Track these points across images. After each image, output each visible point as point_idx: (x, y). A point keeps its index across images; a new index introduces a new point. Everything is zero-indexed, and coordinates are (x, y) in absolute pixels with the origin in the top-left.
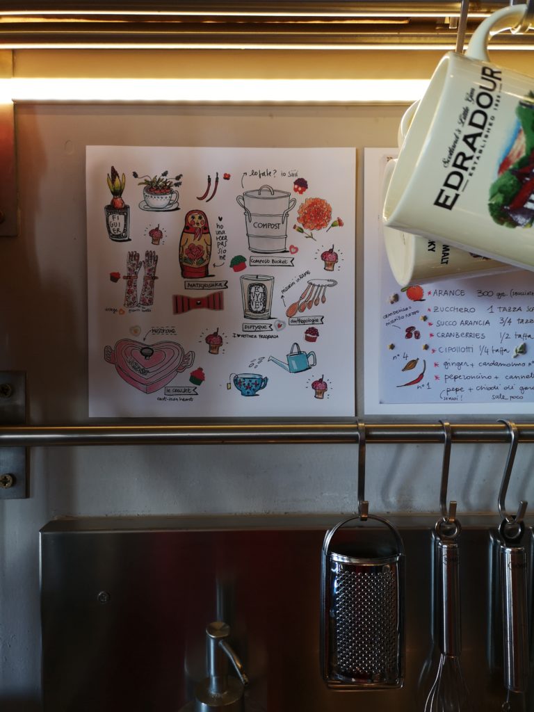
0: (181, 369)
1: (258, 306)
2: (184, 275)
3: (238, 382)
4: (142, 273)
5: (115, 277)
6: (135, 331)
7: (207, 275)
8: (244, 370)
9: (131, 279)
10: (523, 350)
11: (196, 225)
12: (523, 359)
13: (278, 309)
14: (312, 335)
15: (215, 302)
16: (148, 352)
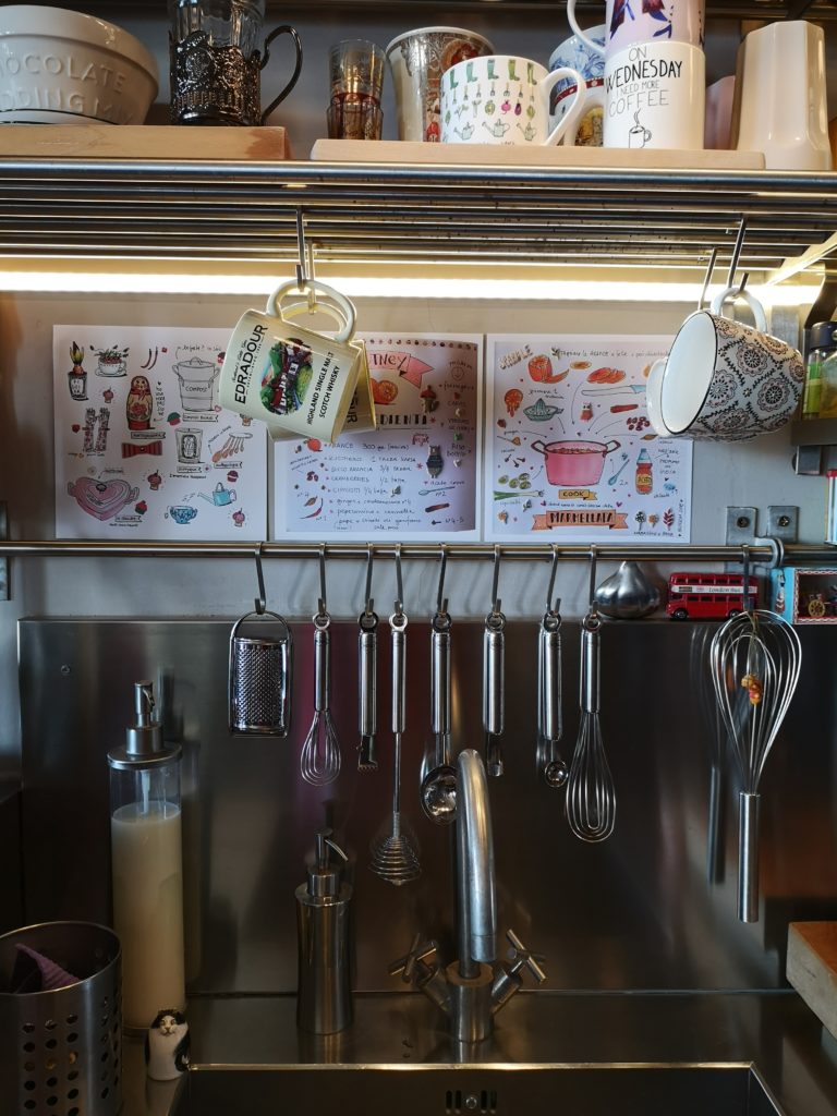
0: (128, 501)
1: (189, 454)
2: (130, 427)
3: (173, 513)
4: (97, 425)
5: (76, 428)
6: (92, 471)
7: (148, 427)
8: (179, 503)
9: (88, 430)
10: (398, 491)
11: (140, 388)
12: (397, 498)
13: (206, 455)
14: (233, 476)
15: (155, 449)
16: (102, 488)
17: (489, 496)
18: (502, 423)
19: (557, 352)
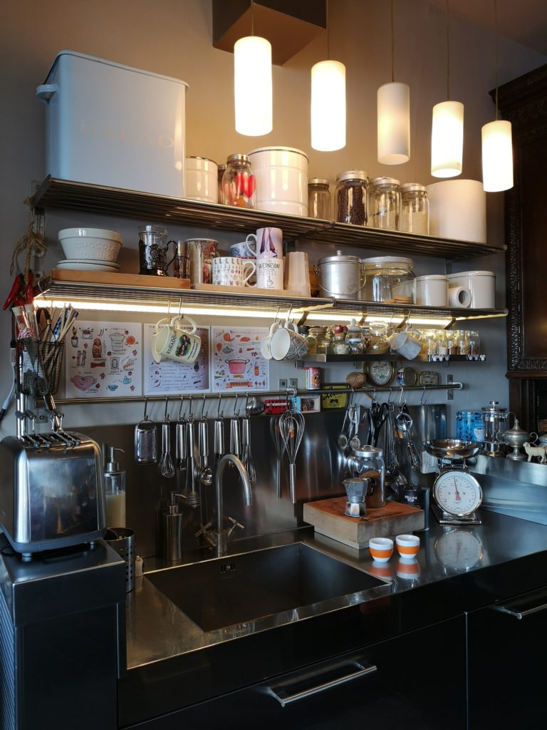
0: (93, 384)
1: (115, 367)
2: (94, 357)
3: (109, 387)
4: (82, 356)
5: (74, 358)
6: (80, 373)
7: (100, 357)
8: (112, 384)
9: (78, 358)
10: (185, 377)
11: (97, 343)
12: (185, 379)
13: (121, 367)
14: (130, 374)
15: (103, 365)
16: (83, 379)
17: (213, 378)
18: (216, 354)
19: (231, 332)
